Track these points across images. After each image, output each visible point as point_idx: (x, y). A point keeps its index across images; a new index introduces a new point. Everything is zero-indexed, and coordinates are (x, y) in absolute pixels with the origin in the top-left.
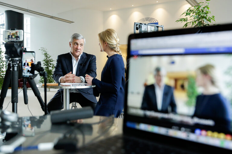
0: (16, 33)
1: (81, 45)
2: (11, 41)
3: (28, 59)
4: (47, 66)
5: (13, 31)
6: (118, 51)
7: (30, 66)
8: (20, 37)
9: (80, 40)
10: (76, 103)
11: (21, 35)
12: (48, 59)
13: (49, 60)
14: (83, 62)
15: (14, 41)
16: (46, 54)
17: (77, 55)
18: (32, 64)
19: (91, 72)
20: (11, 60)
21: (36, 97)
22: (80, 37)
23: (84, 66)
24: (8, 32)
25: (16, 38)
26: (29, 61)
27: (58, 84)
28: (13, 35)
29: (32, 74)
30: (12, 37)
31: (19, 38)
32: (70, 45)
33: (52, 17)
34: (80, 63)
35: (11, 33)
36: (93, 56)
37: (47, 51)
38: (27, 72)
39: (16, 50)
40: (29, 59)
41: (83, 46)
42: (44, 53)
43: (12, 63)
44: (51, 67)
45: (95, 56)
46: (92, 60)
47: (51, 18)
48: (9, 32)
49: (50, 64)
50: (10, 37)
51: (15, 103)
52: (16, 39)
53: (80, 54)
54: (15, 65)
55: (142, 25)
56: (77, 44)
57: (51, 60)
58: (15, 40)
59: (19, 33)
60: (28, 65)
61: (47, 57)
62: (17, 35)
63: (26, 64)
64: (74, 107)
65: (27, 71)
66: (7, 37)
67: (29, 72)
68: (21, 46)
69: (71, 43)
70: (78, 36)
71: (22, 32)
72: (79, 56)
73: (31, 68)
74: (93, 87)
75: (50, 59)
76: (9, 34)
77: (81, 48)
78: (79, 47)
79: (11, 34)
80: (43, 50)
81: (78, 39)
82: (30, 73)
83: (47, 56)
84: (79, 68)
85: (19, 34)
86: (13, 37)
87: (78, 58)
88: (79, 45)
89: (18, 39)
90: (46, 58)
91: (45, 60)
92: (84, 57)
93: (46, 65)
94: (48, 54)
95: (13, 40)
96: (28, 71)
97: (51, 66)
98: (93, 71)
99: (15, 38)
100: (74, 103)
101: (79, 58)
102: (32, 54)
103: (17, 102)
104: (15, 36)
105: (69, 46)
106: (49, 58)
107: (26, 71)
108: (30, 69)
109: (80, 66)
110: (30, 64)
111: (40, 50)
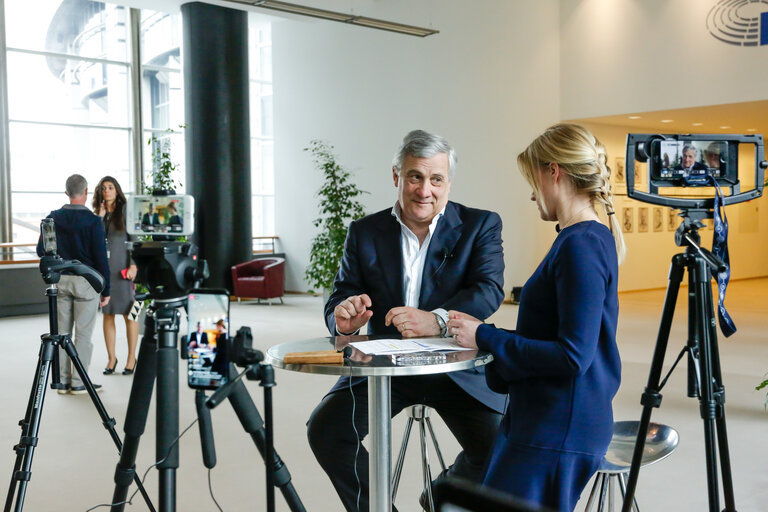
0: (172, 205)
1: (436, 178)
2: (156, 238)
3: (206, 319)
4: (334, 215)
5: (159, 198)
6: (602, 193)
7: (213, 345)
9: (434, 160)
10: (427, 408)
11: (188, 213)
12: (339, 186)
13: (343, 189)
14: (447, 243)
15: (162, 238)
16: (332, 166)
17: (421, 219)
18: (221, 339)
19: (480, 284)
20: (156, 303)
21: (248, 435)
22: (433, 144)
23: (453, 260)
24: (145, 201)
25: (170, 225)
26: (208, 326)
27: (342, 354)
28: (161, 211)
29: (219, 373)
30: (156, 222)
31: (182, 226)
32: (396, 176)
33: (351, 20)
34: (438, 247)
35: (154, 207)
36: (486, 215)
37: (333, 152)
38: (204, 366)
39: (171, 272)
40: (209, 320)
41: (446, 179)
42: (323, 161)
43: (159, 317)
44: (349, 216)
45: (497, 216)
46: (483, 232)
47: (346, 22)
48: (148, 204)
49: (345, 207)
50: (151, 219)
51: (170, 471)
52: (169, 228)
53: (433, 212)
54: (167, 327)
55: (662, 143)
56: (420, 177)
57: (352, 190)
58: (166, 232)
59: (182, 206)
60: (205, 340)
61: (335, 178)
62: (175, 214)
63: (199, 337)
64: (417, 420)
65: (203, 362)
67: (210, 368)
68: (187, 256)
69: (399, 170)
70: (423, 145)
72: (430, 222)
73: (215, 350)
74: (479, 363)
75: (345, 184)
76: (147, 210)
77: (434, 189)
78: (428, 188)
79: (155, 211)
80: (321, 150)
81: (421, 157)
82: (212, 370)
83: (337, 174)
84: (433, 270)
85: (182, 212)
86: (162, 220)
87: (428, 231)
88: (427, 182)
89: (178, 229)
90: (332, 183)
91: (326, 192)
92: (453, 225)
93: (332, 211)
94: (338, 168)
95: (160, 233)
96: (207, 362)
97: (349, 212)
98: (487, 281)
99: (166, 225)
100: (419, 407)
101: (432, 228)
102: (220, 299)
103: (175, 468)
104: (166, 217)
105: (394, 182)
106: (341, 182)
107: (199, 363)
108: (212, 357)
109: (436, 262)
110: (211, 337)
111: (310, 152)
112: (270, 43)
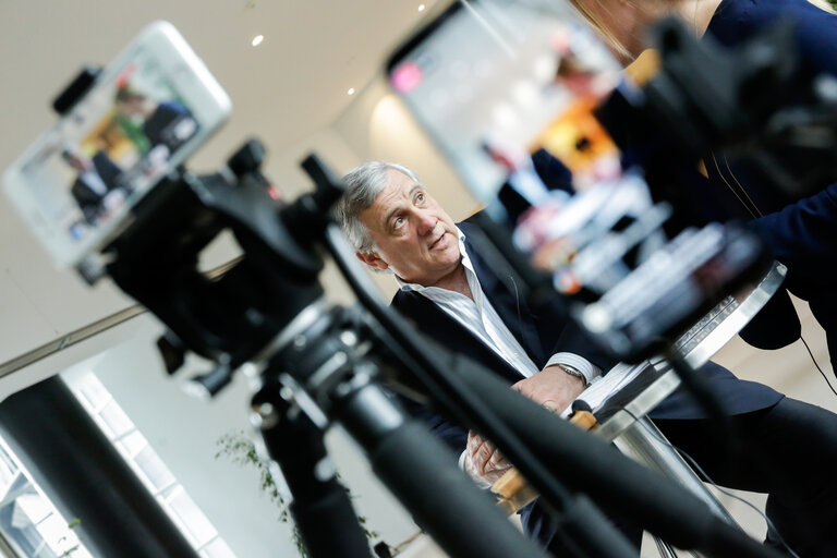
0: (124, 95)
8: (192, 100)
11: (183, 68)
15: (159, 190)
30: (112, 175)
31: (188, 114)
35: (80, 147)
42: (243, 453)
50: (95, 182)
52: (161, 152)
56: (404, 214)
59: (152, 66)
62: (150, 106)
66: (75, 213)
69: (370, 245)
71: (164, 41)
72: (462, 257)
73: (626, 170)
76: (69, 175)
79: (89, 154)
80: (233, 444)
82: (672, 238)
86: (125, 156)
88: (416, 209)
89: (184, 128)
95: (143, 185)
99: (144, 155)
104: (132, 134)
111: (223, 455)
112: (110, 396)
